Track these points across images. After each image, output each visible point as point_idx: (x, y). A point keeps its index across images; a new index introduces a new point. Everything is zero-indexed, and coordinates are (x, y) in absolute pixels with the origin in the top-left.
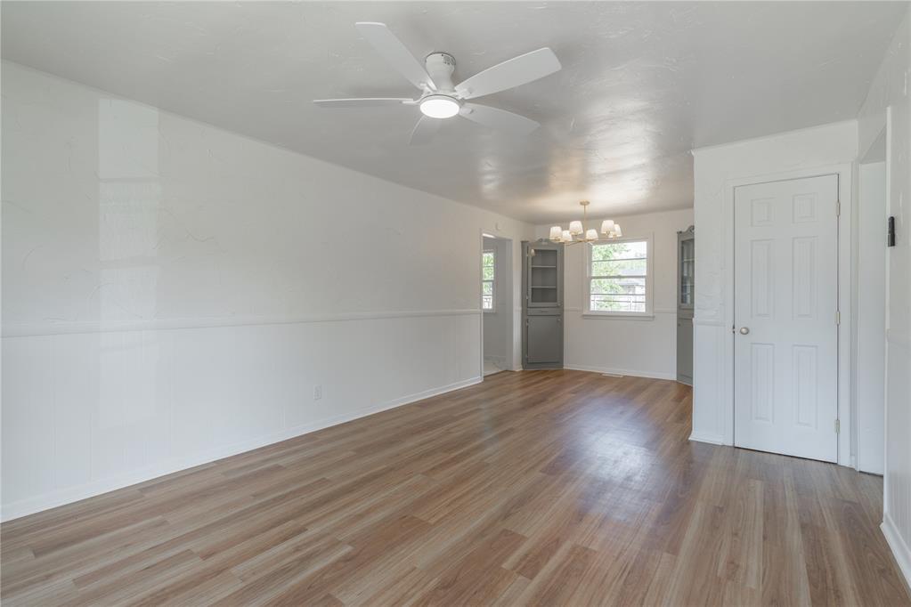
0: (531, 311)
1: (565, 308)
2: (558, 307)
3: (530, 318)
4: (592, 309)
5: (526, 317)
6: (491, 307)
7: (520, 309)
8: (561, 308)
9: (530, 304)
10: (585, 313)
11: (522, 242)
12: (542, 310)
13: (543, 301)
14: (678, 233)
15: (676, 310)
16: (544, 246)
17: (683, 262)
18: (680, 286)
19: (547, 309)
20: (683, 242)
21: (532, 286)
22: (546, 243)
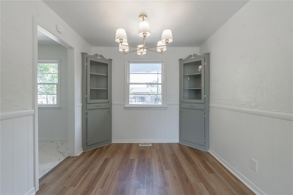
0: (89, 107)
1: (113, 103)
2: (109, 102)
3: (88, 112)
4: (130, 103)
5: (86, 111)
6: (56, 103)
7: (81, 104)
8: (110, 103)
9: (89, 101)
10: (126, 106)
11: (82, 53)
12: (98, 105)
13: (97, 99)
14: (181, 60)
15: (178, 103)
16: (99, 59)
17: (184, 76)
18: (182, 90)
19: (101, 104)
20: (184, 64)
21: (90, 87)
22: (101, 58)
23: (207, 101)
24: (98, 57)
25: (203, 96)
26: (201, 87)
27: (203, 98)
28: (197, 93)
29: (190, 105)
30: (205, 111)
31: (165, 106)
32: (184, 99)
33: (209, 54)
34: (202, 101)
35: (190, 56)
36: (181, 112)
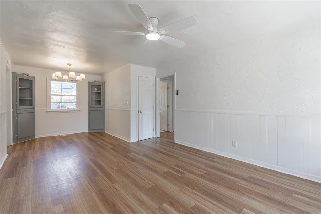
0: (19, 111)
1: (36, 109)
3: (18, 115)
4: (51, 109)
5: (16, 114)
8: (34, 108)
9: (19, 107)
10: (48, 111)
11: (12, 73)
12: (25, 110)
13: (25, 106)
14: (89, 82)
15: (88, 108)
16: (25, 77)
17: (91, 92)
18: (90, 100)
19: (28, 110)
20: (91, 85)
21: (20, 97)
22: (26, 76)
23: (104, 106)
24: (25, 75)
25: (102, 104)
26: (101, 99)
27: (102, 105)
28: (99, 102)
29: (95, 108)
30: (103, 111)
31: (79, 110)
32: (91, 105)
33: (105, 82)
34: (101, 106)
35: (95, 81)
36: (89, 113)
